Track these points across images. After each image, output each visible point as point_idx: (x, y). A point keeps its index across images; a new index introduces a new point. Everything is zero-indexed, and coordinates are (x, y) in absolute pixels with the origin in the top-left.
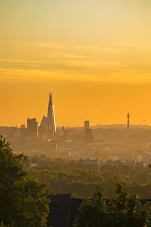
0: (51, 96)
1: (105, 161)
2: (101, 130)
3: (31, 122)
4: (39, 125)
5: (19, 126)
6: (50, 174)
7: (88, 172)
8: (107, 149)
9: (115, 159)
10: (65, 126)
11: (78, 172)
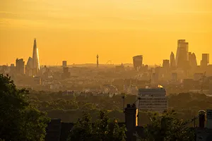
0: (35, 41)
1: (79, 93)
2: (75, 68)
3: (20, 62)
4: (26, 64)
5: (9, 65)
6: (35, 103)
7: (66, 101)
8: (81, 83)
9: (87, 91)
10: (48, 65)
11: (58, 101)
